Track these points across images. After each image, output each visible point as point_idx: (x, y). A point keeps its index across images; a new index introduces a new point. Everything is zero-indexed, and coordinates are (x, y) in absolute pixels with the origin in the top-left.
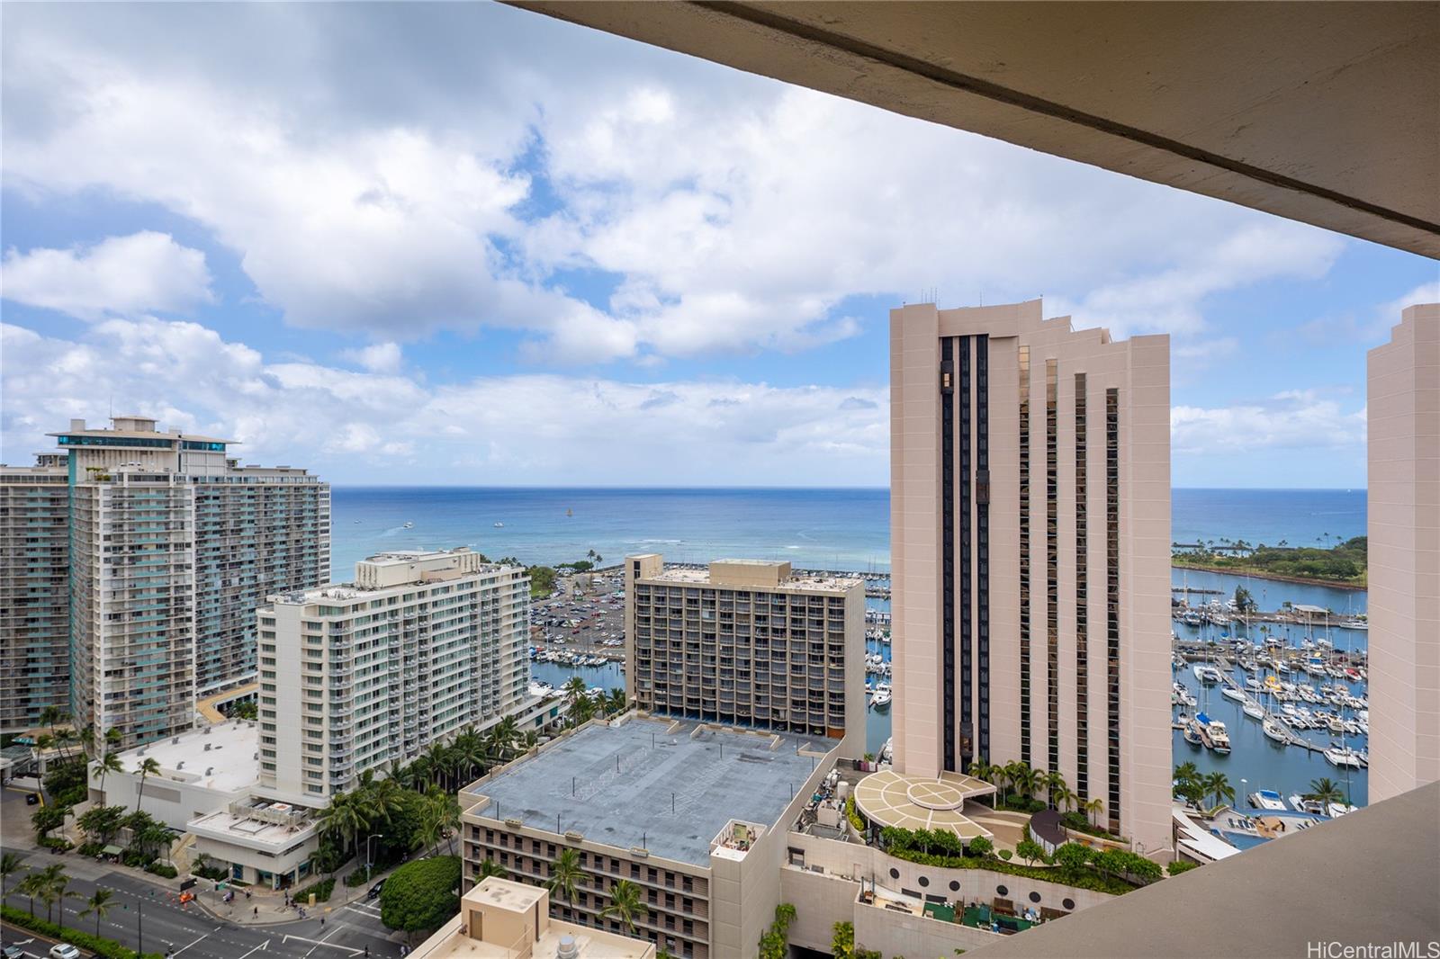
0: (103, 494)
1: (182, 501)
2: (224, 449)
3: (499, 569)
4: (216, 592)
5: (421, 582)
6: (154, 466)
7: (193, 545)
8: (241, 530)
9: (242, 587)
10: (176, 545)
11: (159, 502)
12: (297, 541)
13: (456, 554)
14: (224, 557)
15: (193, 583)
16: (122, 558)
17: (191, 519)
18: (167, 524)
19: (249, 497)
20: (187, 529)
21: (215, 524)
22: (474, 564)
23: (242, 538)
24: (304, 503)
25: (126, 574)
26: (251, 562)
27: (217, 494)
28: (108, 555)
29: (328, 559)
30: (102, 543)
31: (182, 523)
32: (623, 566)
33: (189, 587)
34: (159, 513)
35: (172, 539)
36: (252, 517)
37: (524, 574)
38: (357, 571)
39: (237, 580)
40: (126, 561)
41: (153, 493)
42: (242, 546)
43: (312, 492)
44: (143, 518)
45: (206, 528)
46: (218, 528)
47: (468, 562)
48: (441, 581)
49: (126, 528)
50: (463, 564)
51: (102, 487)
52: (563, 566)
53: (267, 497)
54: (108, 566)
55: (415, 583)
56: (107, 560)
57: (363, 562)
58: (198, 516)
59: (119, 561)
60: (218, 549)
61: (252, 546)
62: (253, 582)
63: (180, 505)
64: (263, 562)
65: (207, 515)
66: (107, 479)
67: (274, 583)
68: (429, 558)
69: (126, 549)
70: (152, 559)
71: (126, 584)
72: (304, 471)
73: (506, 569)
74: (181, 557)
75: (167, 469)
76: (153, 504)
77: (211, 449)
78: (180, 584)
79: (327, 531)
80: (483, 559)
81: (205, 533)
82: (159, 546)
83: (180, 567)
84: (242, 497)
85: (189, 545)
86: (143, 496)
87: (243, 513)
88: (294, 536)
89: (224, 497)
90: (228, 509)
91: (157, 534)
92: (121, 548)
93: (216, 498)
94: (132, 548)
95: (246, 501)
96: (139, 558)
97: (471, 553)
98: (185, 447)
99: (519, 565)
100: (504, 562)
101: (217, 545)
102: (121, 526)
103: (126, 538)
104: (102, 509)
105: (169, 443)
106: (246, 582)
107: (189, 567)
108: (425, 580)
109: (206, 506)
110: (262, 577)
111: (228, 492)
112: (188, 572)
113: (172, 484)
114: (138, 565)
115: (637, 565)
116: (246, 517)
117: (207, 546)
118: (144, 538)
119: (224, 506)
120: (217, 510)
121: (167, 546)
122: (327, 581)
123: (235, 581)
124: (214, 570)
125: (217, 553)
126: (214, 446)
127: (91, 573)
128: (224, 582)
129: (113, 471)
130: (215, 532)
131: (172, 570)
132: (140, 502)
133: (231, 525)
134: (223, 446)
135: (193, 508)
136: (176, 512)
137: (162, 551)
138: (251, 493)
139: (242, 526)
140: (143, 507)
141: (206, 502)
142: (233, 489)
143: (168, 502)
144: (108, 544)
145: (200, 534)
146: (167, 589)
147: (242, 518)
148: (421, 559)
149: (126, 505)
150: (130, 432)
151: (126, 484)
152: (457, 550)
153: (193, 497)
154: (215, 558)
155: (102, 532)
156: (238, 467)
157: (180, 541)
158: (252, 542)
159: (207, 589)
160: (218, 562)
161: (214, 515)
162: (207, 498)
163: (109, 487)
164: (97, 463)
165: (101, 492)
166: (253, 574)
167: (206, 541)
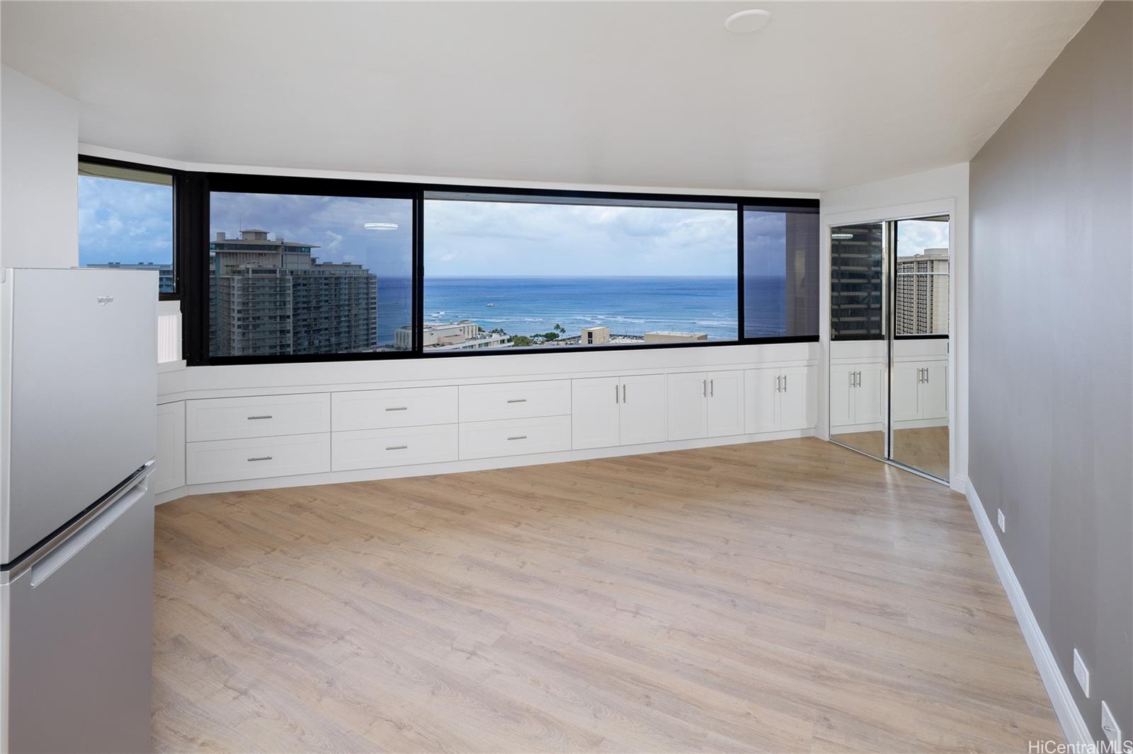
0: (237, 282)
1: (284, 287)
2: (309, 251)
3: (491, 336)
4: (305, 350)
5: (438, 345)
6: (267, 263)
7: (291, 317)
8: (320, 307)
9: (321, 347)
10: (281, 317)
11: (270, 288)
12: (356, 315)
13: (462, 325)
14: (310, 325)
15: (291, 342)
16: (248, 326)
17: (290, 299)
18: (275, 302)
19: (326, 284)
20: (288, 306)
21: (304, 302)
22: (474, 333)
23: (321, 313)
24: (360, 288)
25: (251, 336)
26: (326, 329)
27: (305, 282)
28: (240, 323)
29: (375, 328)
30: (236, 315)
31: (284, 302)
32: (580, 337)
33: (289, 346)
34: (270, 295)
35: (278, 313)
36: (327, 298)
37: (509, 341)
38: (395, 336)
39: (318, 341)
40: (251, 327)
41: (266, 282)
42: (321, 318)
43: (365, 281)
44: (261, 298)
45: (299, 306)
46: (305, 305)
47: (470, 332)
48: (451, 344)
49: (250, 305)
50: (466, 332)
51: (237, 277)
52: (537, 336)
53: (336, 284)
54: (240, 330)
55: (434, 345)
56: (239, 327)
57: (400, 330)
58: (294, 297)
59: (246, 327)
60: (306, 320)
61: (326, 318)
62: (328, 343)
63: (283, 289)
64: (334, 329)
65: (299, 296)
66: (239, 272)
67: (341, 344)
68: (443, 328)
69: (251, 319)
70: (267, 326)
71: (250, 343)
72: (360, 266)
73: (495, 336)
74: (283, 325)
75: (274, 266)
76: (267, 289)
77: (301, 251)
78: (284, 343)
79: (375, 308)
80: (480, 330)
81: (298, 309)
82: (270, 318)
83: (282, 332)
84: (321, 284)
85: (288, 317)
86: (261, 283)
87: (321, 295)
88: (354, 312)
89: (310, 284)
90: (312, 292)
91: (269, 309)
92: (248, 319)
93: (304, 285)
94: (253, 318)
95: (323, 287)
96: (258, 325)
97: (473, 325)
98: (285, 251)
99: (505, 334)
100: (494, 332)
101: (305, 317)
102: (247, 304)
103: (251, 312)
104: (236, 292)
105: (276, 247)
106: (323, 343)
107: (289, 332)
108: (440, 343)
109: (299, 290)
110: (333, 340)
111: (312, 280)
112: (288, 335)
113: (278, 275)
114: (258, 329)
115: (590, 335)
116: (323, 298)
117: (299, 317)
118: (261, 312)
119: (310, 290)
120: (305, 293)
121: (275, 317)
122: (375, 343)
123: (316, 342)
124: (303, 334)
125: (305, 323)
126: (303, 249)
127: (229, 335)
128: (309, 343)
129: (242, 267)
130: (304, 308)
131: (278, 333)
132: (258, 288)
133: (313, 304)
134: (309, 249)
135: (291, 292)
136: (281, 295)
137: (273, 321)
138: (326, 281)
139: (321, 304)
140: (261, 291)
141: (299, 288)
142: (315, 278)
143: (276, 287)
144: (240, 315)
145: (295, 309)
146: (275, 347)
147: (321, 298)
148: (438, 328)
149: (250, 290)
150: (252, 240)
151: (250, 275)
152: (462, 322)
153: (290, 284)
154: (304, 326)
155: (236, 307)
156: (317, 263)
157: (283, 314)
158: (326, 315)
159: (299, 348)
160: (306, 329)
161: (303, 297)
162: (299, 285)
163: (240, 277)
164: (232, 262)
165: (236, 281)
166: (327, 337)
167: (298, 315)
